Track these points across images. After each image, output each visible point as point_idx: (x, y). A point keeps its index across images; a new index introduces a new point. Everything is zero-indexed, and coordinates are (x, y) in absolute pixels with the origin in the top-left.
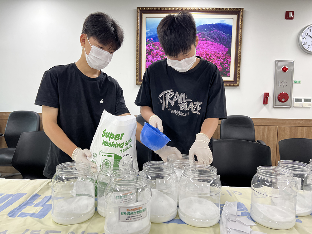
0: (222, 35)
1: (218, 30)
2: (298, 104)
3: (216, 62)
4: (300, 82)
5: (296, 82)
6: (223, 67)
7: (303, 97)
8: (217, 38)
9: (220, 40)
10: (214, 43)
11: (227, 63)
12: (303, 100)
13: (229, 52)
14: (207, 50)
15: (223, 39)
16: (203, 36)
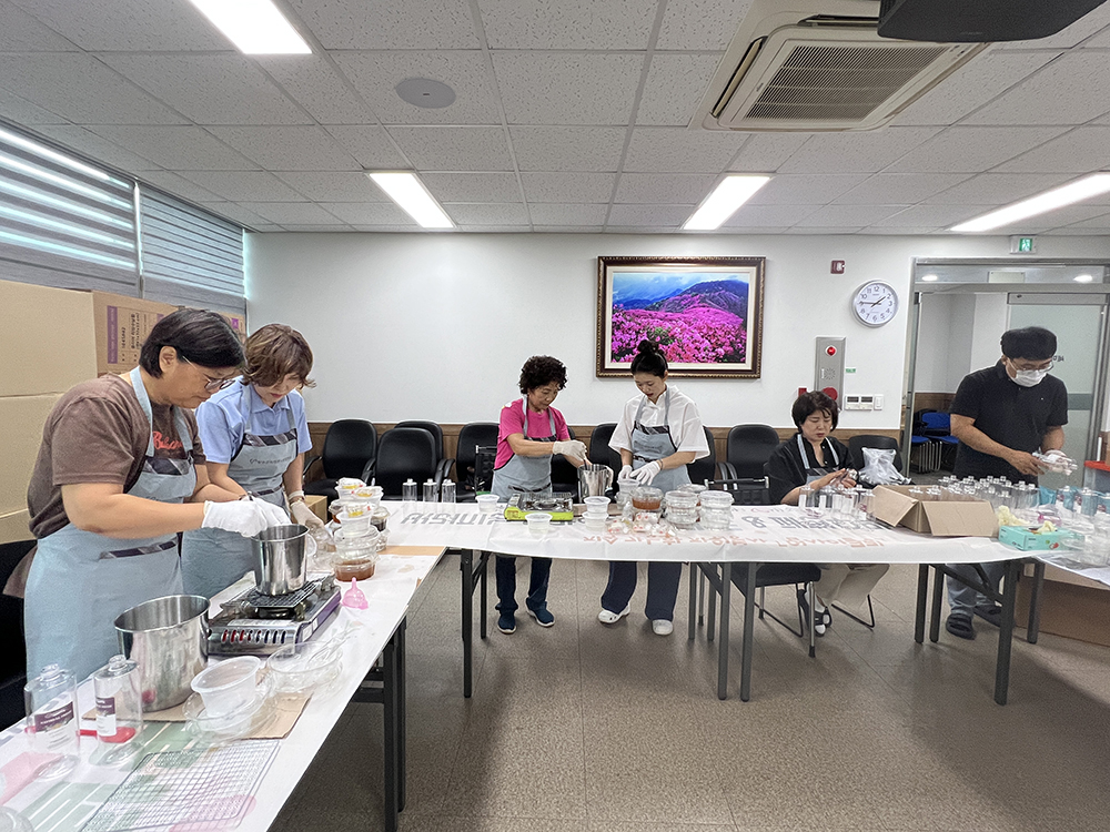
0: (732, 298)
1: (726, 290)
2: (851, 405)
3: (724, 340)
4: (854, 370)
5: (848, 371)
6: (734, 349)
7: (860, 396)
8: (725, 303)
9: (729, 306)
10: (719, 311)
11: (741, 344)
12: (860, 399)
13: (744, 325)
14: (709, 322)
15: (736, 305)
16: (703, 300)
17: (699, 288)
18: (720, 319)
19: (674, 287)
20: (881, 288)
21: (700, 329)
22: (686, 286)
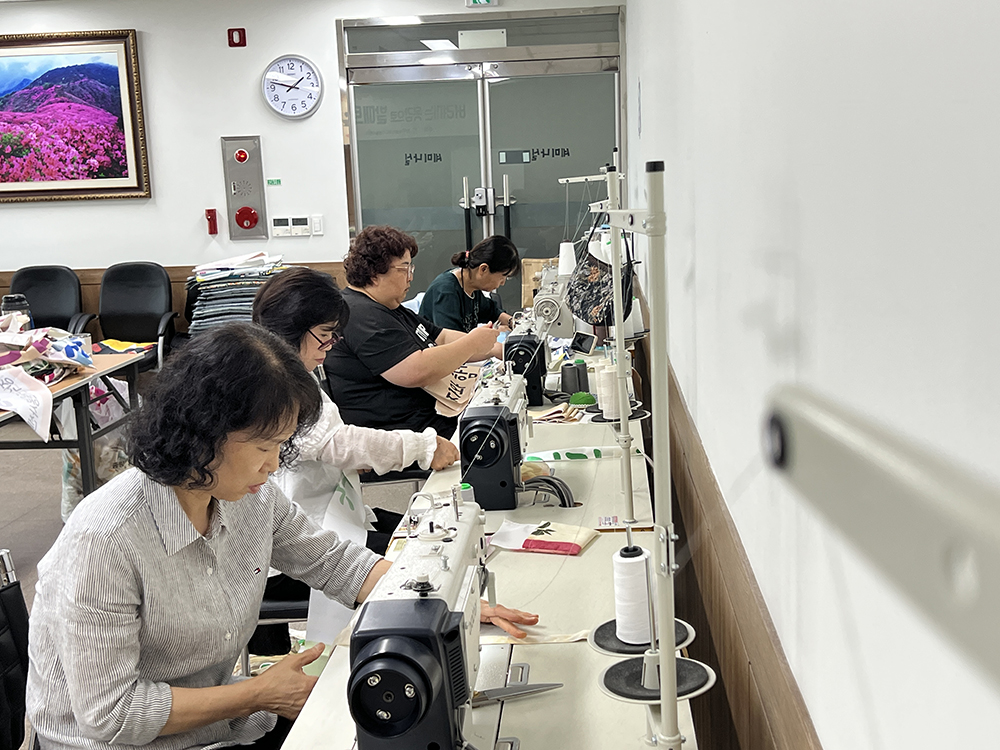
0: (99, 88)
1: (90, 78)
2: (280, 230)
3: (96, 147)
4: (279, 181)
5: (271, 183)
6: (111, 158)
7: (290, 217)
8: (90, 96)
9: (97, 100)
10: (84, 107)
11: (119, 149)
12: (290, 222)
13: (120, 124)
14: (73, 122)
15: (104, 97)
16: (60, 93)
17: (53, 76)
18: (86, 118)
19: (19, 76)
20: (297, 65)
21: (61, 133)
22: (36, 74)
